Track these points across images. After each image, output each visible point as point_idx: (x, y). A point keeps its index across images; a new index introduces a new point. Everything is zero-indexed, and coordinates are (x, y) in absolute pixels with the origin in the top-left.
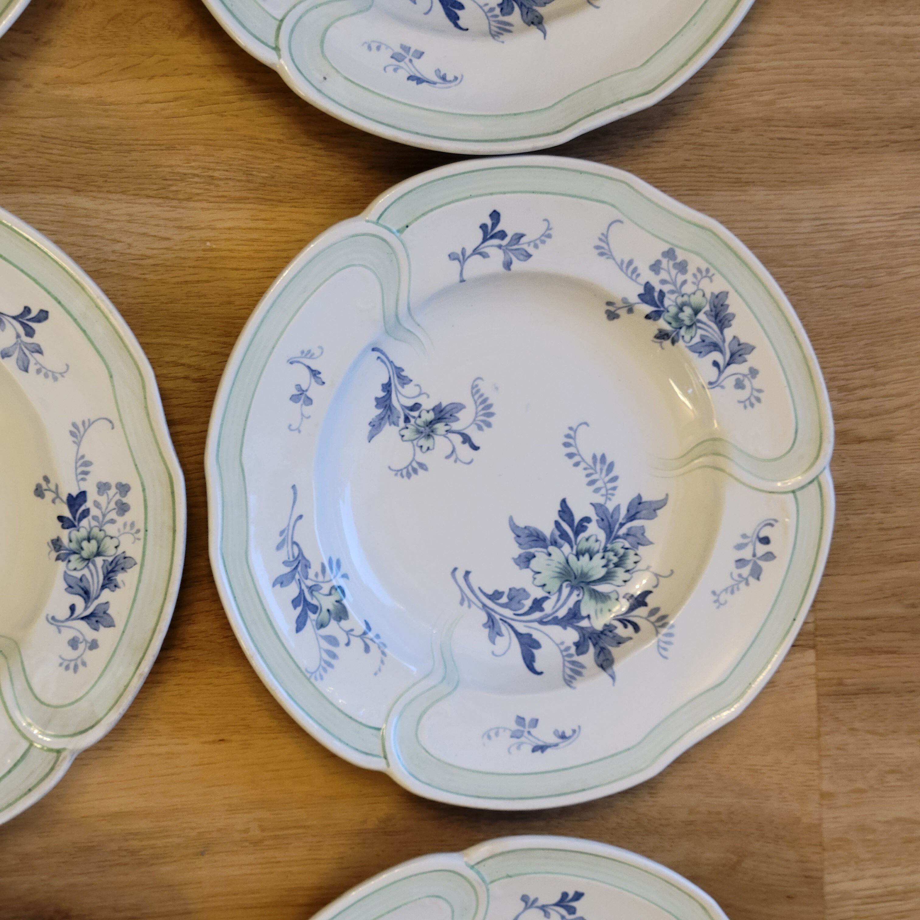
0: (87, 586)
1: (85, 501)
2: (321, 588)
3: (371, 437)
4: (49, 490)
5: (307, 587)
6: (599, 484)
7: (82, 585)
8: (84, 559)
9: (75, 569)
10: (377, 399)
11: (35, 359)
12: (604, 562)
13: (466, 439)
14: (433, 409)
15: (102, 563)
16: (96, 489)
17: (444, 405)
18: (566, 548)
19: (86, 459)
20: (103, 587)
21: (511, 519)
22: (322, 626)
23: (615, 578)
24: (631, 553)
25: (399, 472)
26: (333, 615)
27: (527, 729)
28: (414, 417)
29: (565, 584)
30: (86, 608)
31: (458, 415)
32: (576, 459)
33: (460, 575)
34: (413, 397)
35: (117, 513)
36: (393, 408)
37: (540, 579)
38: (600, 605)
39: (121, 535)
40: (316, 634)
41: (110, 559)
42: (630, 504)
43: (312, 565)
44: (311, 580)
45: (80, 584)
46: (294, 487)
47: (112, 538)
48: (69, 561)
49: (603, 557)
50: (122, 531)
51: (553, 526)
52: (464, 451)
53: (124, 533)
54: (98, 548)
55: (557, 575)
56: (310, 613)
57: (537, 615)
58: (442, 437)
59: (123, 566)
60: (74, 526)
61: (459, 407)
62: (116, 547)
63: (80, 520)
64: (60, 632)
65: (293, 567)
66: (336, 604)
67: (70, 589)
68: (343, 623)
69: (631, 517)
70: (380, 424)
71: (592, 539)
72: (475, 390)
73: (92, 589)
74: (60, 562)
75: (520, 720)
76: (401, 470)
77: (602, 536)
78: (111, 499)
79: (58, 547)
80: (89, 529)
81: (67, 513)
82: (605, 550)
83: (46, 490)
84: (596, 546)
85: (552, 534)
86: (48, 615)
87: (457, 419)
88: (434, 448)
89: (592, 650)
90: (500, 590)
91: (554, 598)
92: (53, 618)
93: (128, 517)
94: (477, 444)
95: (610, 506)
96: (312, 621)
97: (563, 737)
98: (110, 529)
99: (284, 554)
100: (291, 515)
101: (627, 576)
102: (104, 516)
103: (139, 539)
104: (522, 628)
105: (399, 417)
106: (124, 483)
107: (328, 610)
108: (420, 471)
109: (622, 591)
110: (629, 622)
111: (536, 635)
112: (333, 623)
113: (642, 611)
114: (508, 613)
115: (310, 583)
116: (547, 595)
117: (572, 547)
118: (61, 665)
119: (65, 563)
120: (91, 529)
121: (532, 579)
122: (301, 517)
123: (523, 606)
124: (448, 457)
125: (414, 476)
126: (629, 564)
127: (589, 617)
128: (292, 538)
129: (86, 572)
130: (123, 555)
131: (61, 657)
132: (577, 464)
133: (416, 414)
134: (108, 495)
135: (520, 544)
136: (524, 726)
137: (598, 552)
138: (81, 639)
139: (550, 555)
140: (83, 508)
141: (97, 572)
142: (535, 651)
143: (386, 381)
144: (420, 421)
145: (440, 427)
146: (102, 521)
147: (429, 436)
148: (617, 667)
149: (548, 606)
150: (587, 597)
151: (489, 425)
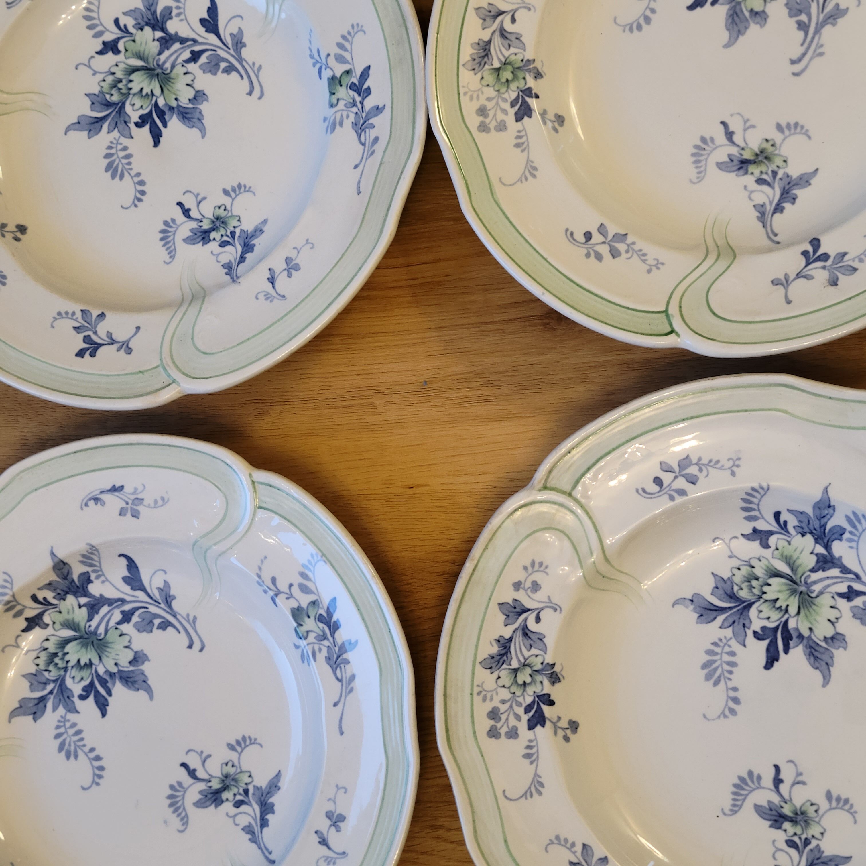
0: (525, 640)
1: (529, 720)
2: (315, 638)
3: (278, 775)
4: (563, 729)
5: (328, 639)
6: (71, 731)
7: (530, 642)
8: (528, 665)
9: (537, 656)
10: (273, 813)
11: (576, 856)
12: (67, 658)
13: (192, 773)
14: (222, 802)
15: (512, 663)
16: (519, 732)
17: (213, 806)
18: (101, 670)
19: (528, 761)
20: (510, 640)
21: (151, 697)
22: (314, 603)
23: (57, 642)
24: (42, 667)
25: (253, 742)
26: (304, 612)
27: (129, 506)
28: (240, 794)
29: (102, 636)
30: (525, 620)
31: (199, 796)
32: (92, 755)
33: (197, 645)
34: (240, 813)
35: (499, 711)
36: (259, 803)
37: (125, 641)
38: (70, 617)
39: (496, 689)
40: (319, 595)
41: (505, 666)
42: (43, 712)
43: (324, 659)
44: (325, 646)
45: (532, 642)
46: (342, 733)
47: (504, 686)
48: (542, 663)
49: (68, 662)
50: (494, 693)
51: (114, 691)
52: (194, 763)
53: (492, 691)
54: (516, 677)
55: (110, 645)
56: (325, 615)
57: (127, 607)
58: (214, 775)
59: (493, 660)
60: (538, 696)
61: (199, 804)
62: (499, 677)
63: (533, 702)
64: (549, 598)
65: (341, 658)
66: (302, 623)
67: (541, 637)
68: (295, 605)
69: (42, 700)
70: (270, 788)
71: (77, 679)
72: (185, 820)
73: (521, 638)
74: (551, 662)
75: (136, 515)
76: (251, 744)
77: (69, 682)
78: (505, 723)
79: (554, 676)
80: (525, 694)
81: (546, 709)
82: (66, 669)
83: (567, 728)
84: (74, 672)
85: (114, 684)
86: (560, 613)
87: (200, 792)
88: (222, 765)
89: (75, 577)
90: (160, 631)
91: (112, 623)
92: (555, 610)
93: (488, 706)
94: (183, 769)
95: (61, 710)
96: (323, 608)
97: (96, 500)
98: (505, 694)
99: (349, 670)
100: (344, 707)
101: (46, 645)
102: (511, 707)
103: (478, 686)
104: (140, 595)
105: (253, 794)
106: (493, 739)
107: (309, 617)
108: (234, 743)
109: (49, 631)
110: (42, 604)
111: (127, 589)
112: (304, 605)
113: (30, 613)
114: (153, 609)
115: (326, 643)
116: (118, 626)
117: (96, 671)
118: (547, 567)
119: (546, 662)
120: (523, 695)
121: (132, 641)
122: (335, 705)
123: (139, 616)
124: (209, 756)
125: (240, 738)
126: (44, 656)
127: (80, 607)
128: (342, 685)
129: (527, 654)
130: (493, 670)
131: (547, 574)
132: (92, 750)
133: (238, 798)
134: (508, 726)
135: (143, 674)
136: (132, 509)
137: (72, 667)
138: (529, 591)
139: (116, 664)
140: (531, 714)
141: (516, 654)
142: (127, 574)
143: (265, 830)
144: (235, 790)
145: (216, 785)
146: (513, 701)
147: (226, 776)
148: (49, 563)
149: (117, 616)
150: (82, 625)
151: (172, 787)
